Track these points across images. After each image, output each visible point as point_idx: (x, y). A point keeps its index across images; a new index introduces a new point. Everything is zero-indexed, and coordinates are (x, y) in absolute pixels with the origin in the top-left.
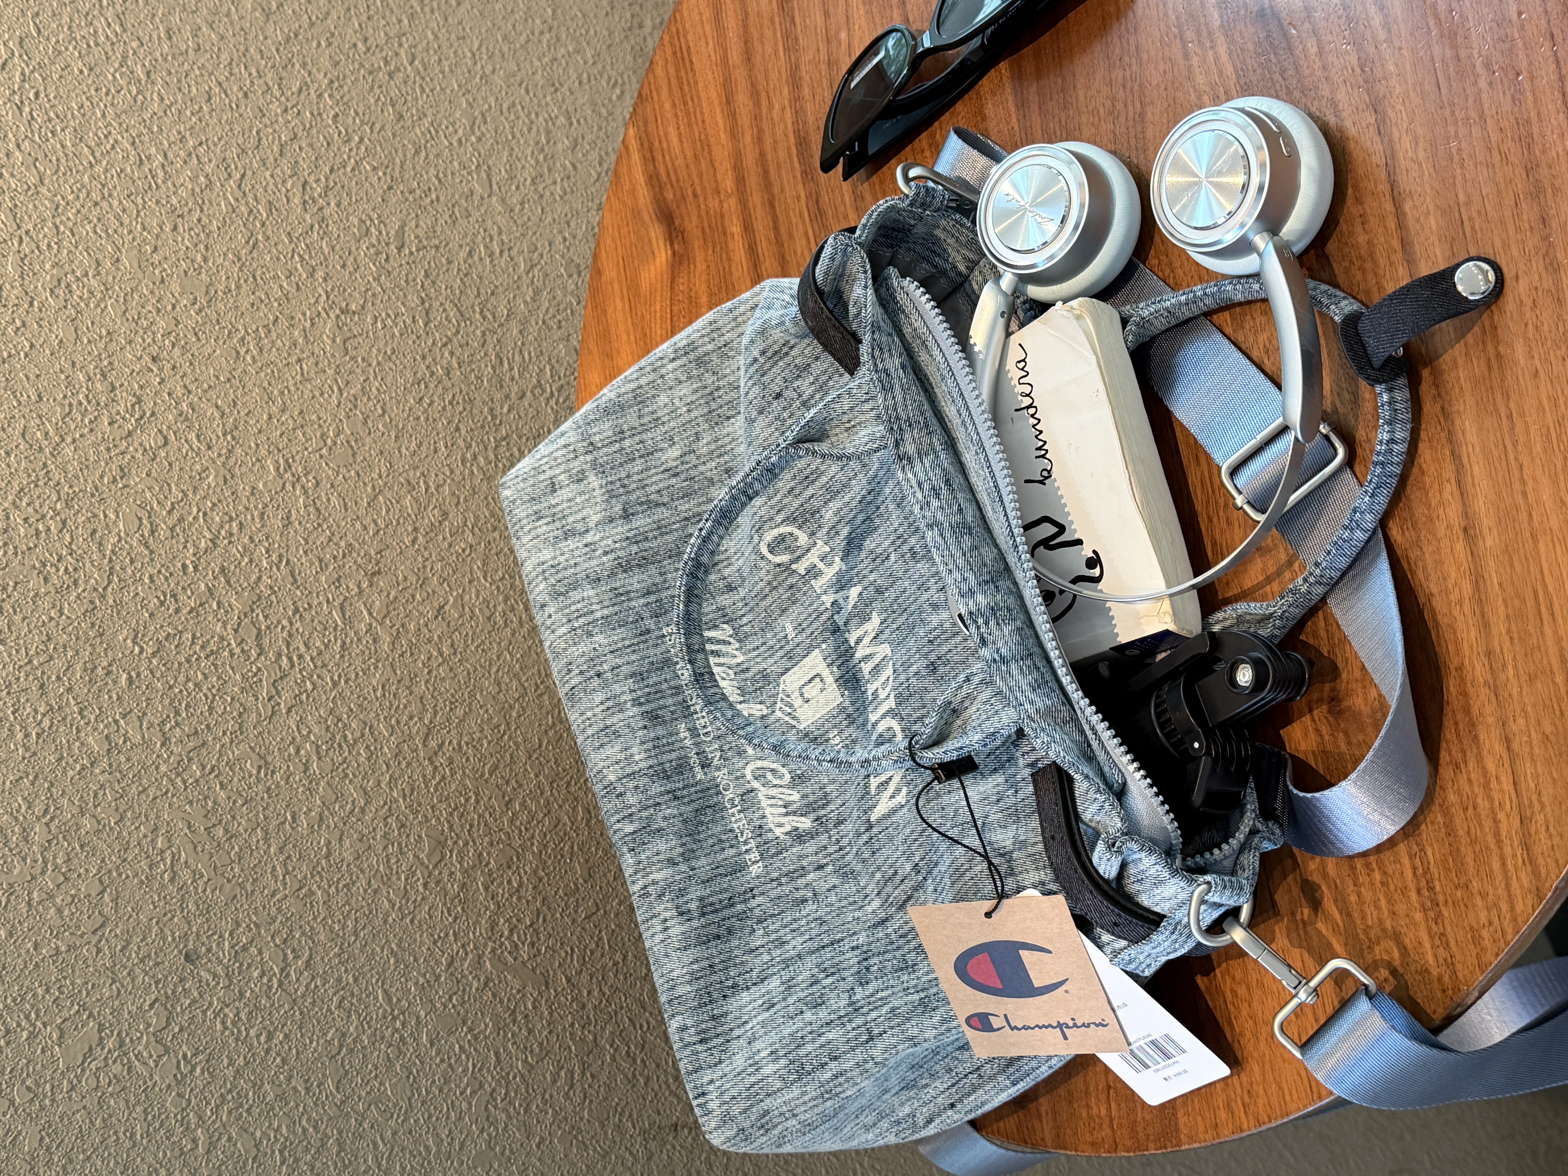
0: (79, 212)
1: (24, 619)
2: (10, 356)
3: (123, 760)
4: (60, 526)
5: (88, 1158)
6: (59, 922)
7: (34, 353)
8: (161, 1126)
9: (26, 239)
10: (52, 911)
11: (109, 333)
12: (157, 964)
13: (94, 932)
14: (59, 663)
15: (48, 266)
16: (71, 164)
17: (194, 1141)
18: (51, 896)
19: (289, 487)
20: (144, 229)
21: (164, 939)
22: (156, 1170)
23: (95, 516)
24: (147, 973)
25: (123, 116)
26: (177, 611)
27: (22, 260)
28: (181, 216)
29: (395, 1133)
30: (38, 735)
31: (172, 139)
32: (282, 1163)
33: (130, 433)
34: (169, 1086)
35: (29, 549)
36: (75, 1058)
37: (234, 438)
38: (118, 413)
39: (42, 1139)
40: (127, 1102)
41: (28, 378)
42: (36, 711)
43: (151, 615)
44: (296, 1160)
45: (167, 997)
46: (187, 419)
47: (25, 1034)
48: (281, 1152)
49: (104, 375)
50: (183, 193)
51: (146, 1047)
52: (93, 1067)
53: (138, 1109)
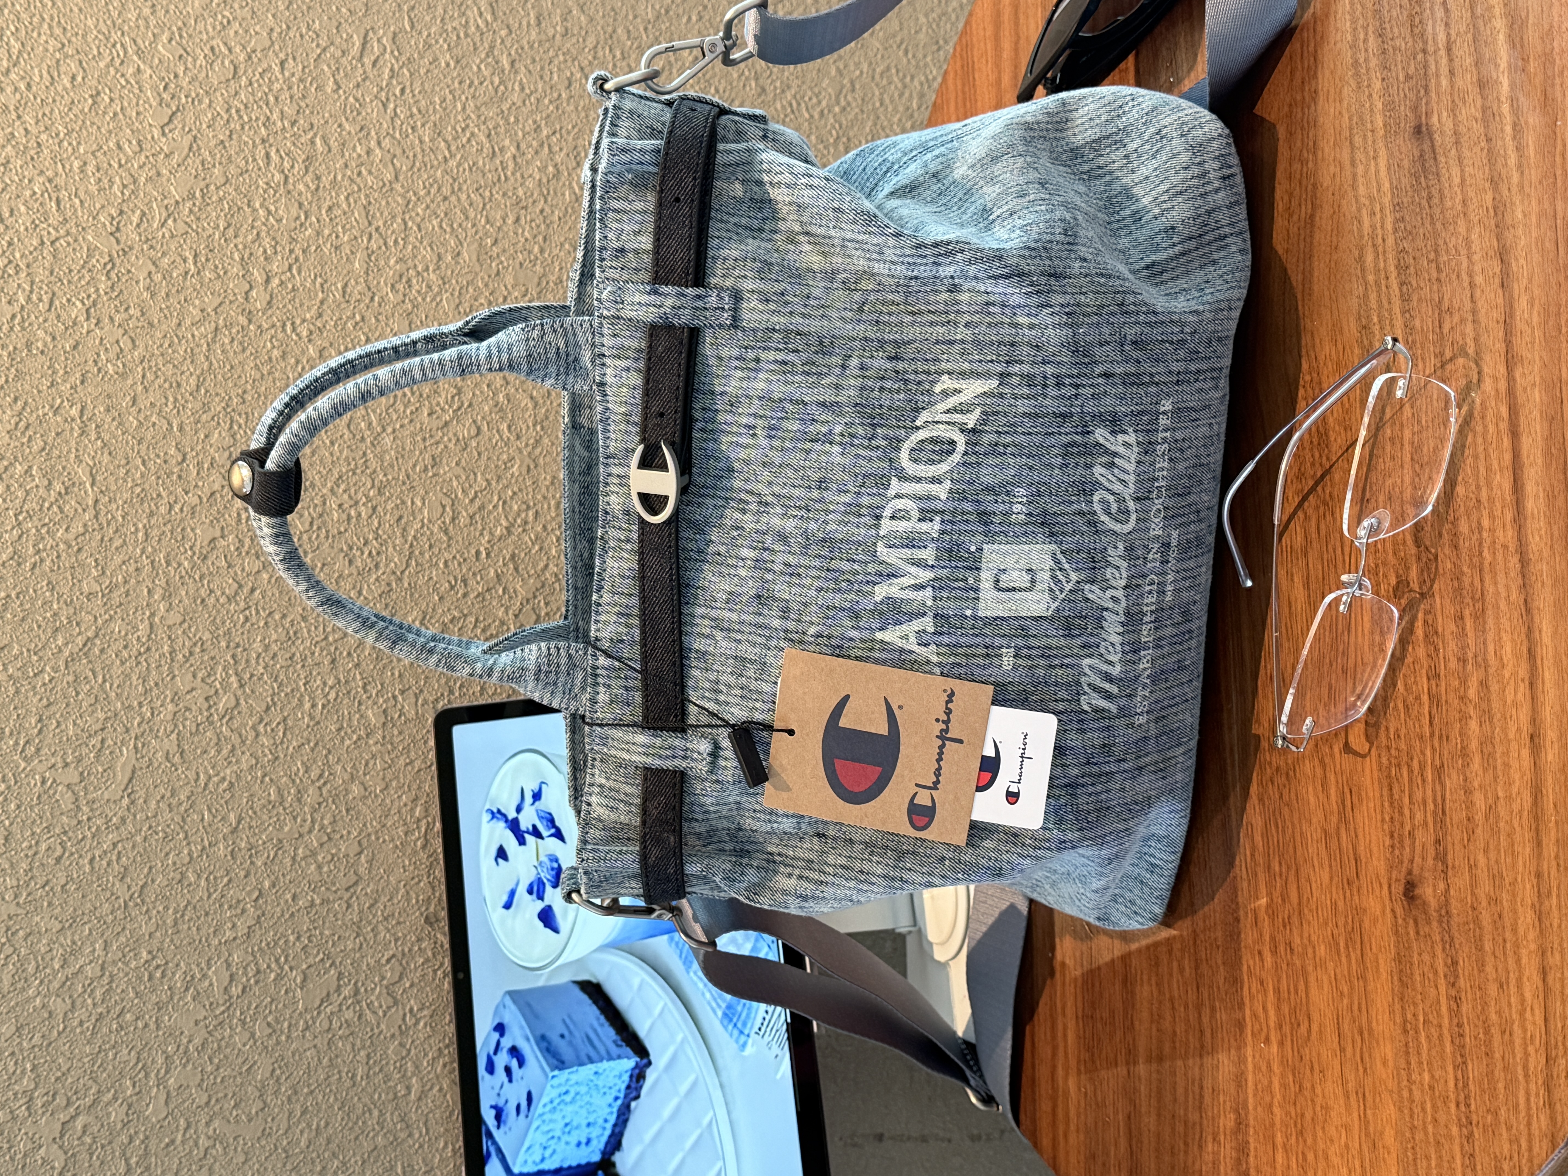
0: (428, 207)
3: (396, 732)
4: (370, 511)
5: (312, 1092)
6: (317, 878)
8: (381, 1070)
9: (375, 236)
10: (313, 867)
12: (399, 923)
13: (347, 889)
15: (392, 262)
16: (426, 159)
17: (408, 1088)
18: (314, 854)
20: (488, 222)
21: (408, 901)
22: (370, 1110)
23: (403, 502)
24: (388, 931)
25: (483, 109)
26: (465, 595)
27: (369, 256)
28: (525, 208)
30: (324, 706)
31: (527, 129)
33: (446, 424)
34: (393, 1036)
35: (340, 533)
36: (313, 1001)
37: (542, 428)
38: (438, 404)
39: (273, 1070)
40: (353, 1045)
42: (325, 684)
43: (441, 598)
45: (404, 954)
46: (501, 410)
47: (273, 976)
50: (530, 183)
51: (378, 998)
52: (328, 1010)
53: (362, 1053)
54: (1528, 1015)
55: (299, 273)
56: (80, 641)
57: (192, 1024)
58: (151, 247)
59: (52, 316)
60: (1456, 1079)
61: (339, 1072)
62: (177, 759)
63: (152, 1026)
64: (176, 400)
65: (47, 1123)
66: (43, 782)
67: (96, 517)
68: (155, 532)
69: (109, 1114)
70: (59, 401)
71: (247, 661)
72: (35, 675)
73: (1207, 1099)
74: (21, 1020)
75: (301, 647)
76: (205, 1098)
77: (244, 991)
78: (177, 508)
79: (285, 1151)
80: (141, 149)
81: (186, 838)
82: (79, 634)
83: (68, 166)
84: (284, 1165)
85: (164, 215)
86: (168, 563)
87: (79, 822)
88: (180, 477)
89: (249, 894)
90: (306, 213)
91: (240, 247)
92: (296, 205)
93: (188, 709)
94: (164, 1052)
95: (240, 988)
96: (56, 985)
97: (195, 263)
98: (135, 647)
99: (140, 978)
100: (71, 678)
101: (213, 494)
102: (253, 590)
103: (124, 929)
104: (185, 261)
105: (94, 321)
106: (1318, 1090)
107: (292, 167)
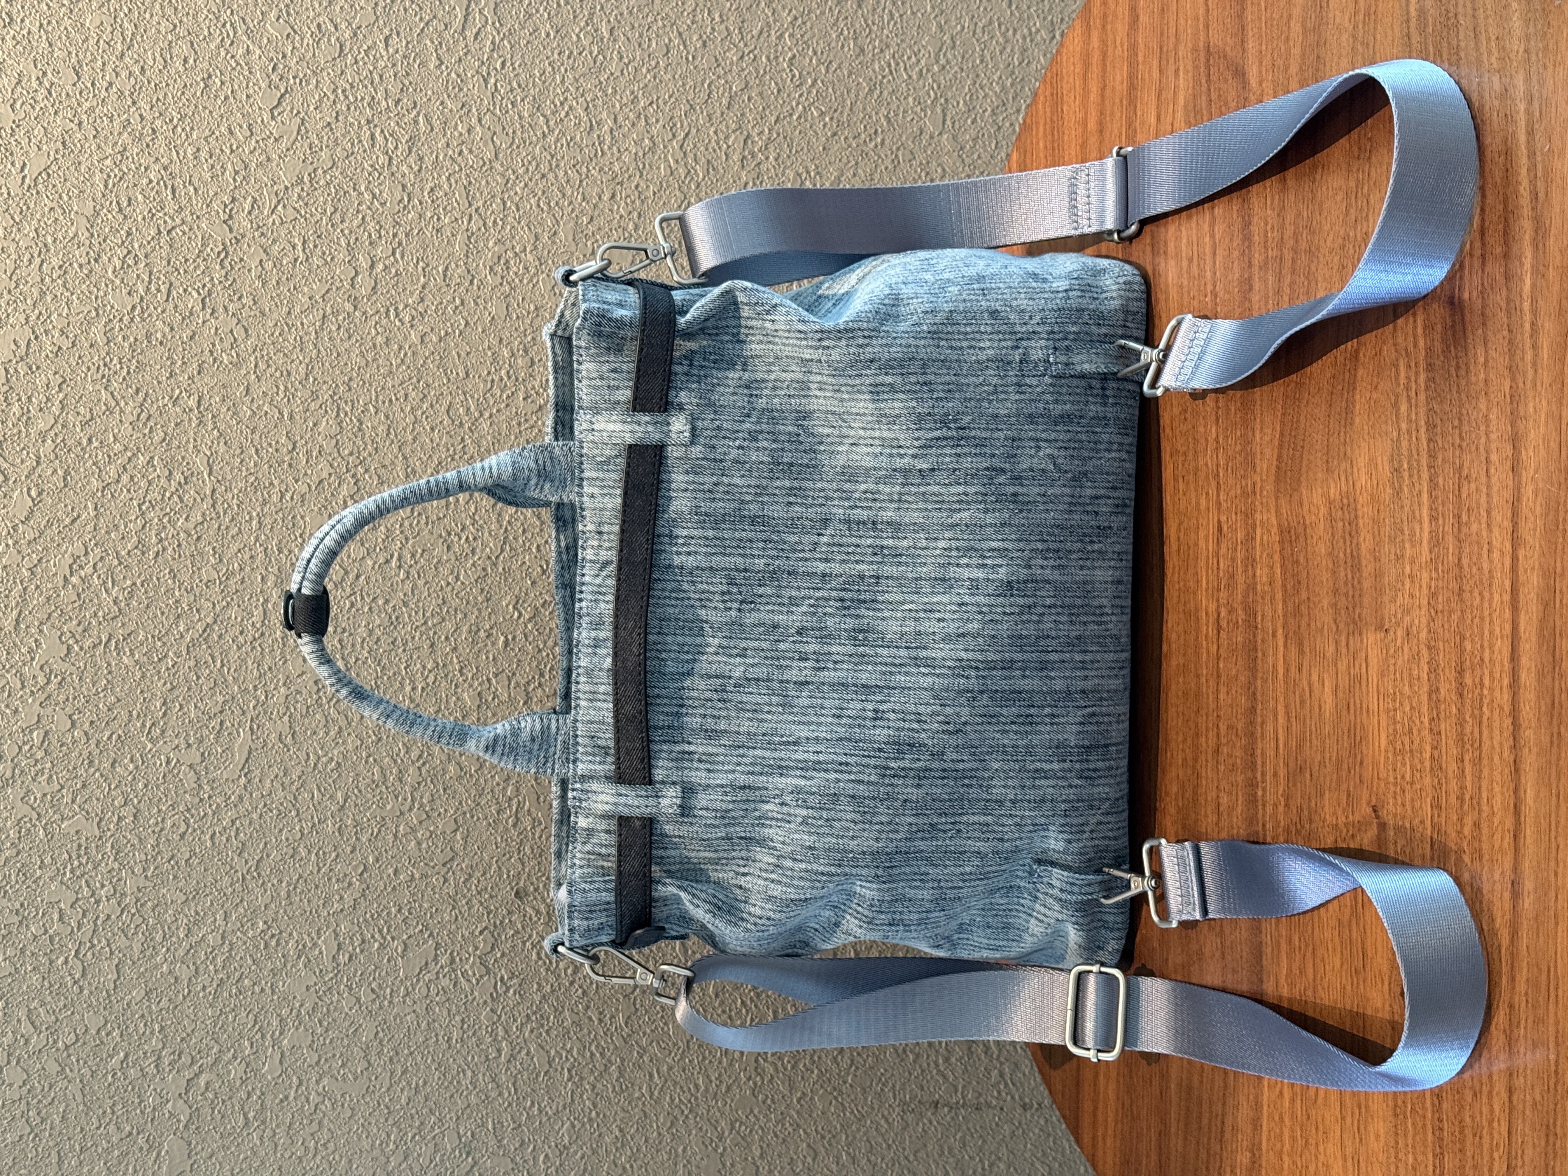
0: (526, 185)
1: (426, 583)
2: (446, 334)
3: (490, 715)
5: (411, 1053)
6: (417, 854)
7: (469, 330)
8: (474, 1034)
9: (475, 217)
10: (413, 843)
11: (536, 308)
12: (491, 897)
13: (444, 865)
14: (449, 625)
15: (491, 244)
16: (526, 135)
17: (499, 1051)
18: (414, 830)
20: (584, 199)
21: (500, 877)
22: (464, 1071)
24: (482, 904)
25: (581, 80)
27: (469, 238)
28: (621, 184)
29: (670, 1068)
30: (423, 689)
31: (625, 100)
32: (569, 1080)
34: (485, 1002)
35: (439, 519)
36: (413, 970)
38: (533, 388)
39: (377, 1033)
40: (449, 1011)
41: (459, 356)
42: (424, 667)
43: (533, 583)
44: (582, 1079)
45: (495, 926)
47: (376, 945)
48: (569, 1071)
49: (526, 351)
50: (626, 158)
51: (471, 967)
52: (426, 978)
53: (458, 1018)
54: (1495, 1125)
55: (402, 258)
56: (200, 627)
57: (304, 989)
58: (263, 234)
59: (171, 305)
60: (1435, 1166)
61: (436, 1035)
62: (289, 740)
63: (268, 991)
64: (286, 387)
65: (173, 1080)
66: (168, 763)
67: (213, 506)
68: (268, 521)
69: (229, 1072)
70: (177, 392)
71: (353, 645)
72: (160, 660)
73: (1228, 1136)
75: (402, 632)
76: (316, 1059)
77: (350, 959)
78: (288, 496)
79: (387, 1108)
80: (252, 134)
81: (298, 815)
82: (200, 620)
83: (182, 153)
84: (387, 1120)
85: (274, 201)
86: (280, 551)
87: (201, 800)
88: (290, 465)
89: (355, 868)
90: (409, 195)
91: (346, 232)
92: (400, 188)
93: (298, 692)
94: (278, 1015)
95: (347, 956)
96: (181, 952)
97: (304, 250)
98: (251, 633)
99: (257, 947)
100: (192, 663)
101: (321, 482)
102: (358, 577)
103: (241, 901)
104: (294, 248)
105: (210, 311)
106: (1321, 1149)
107: (396, 148)
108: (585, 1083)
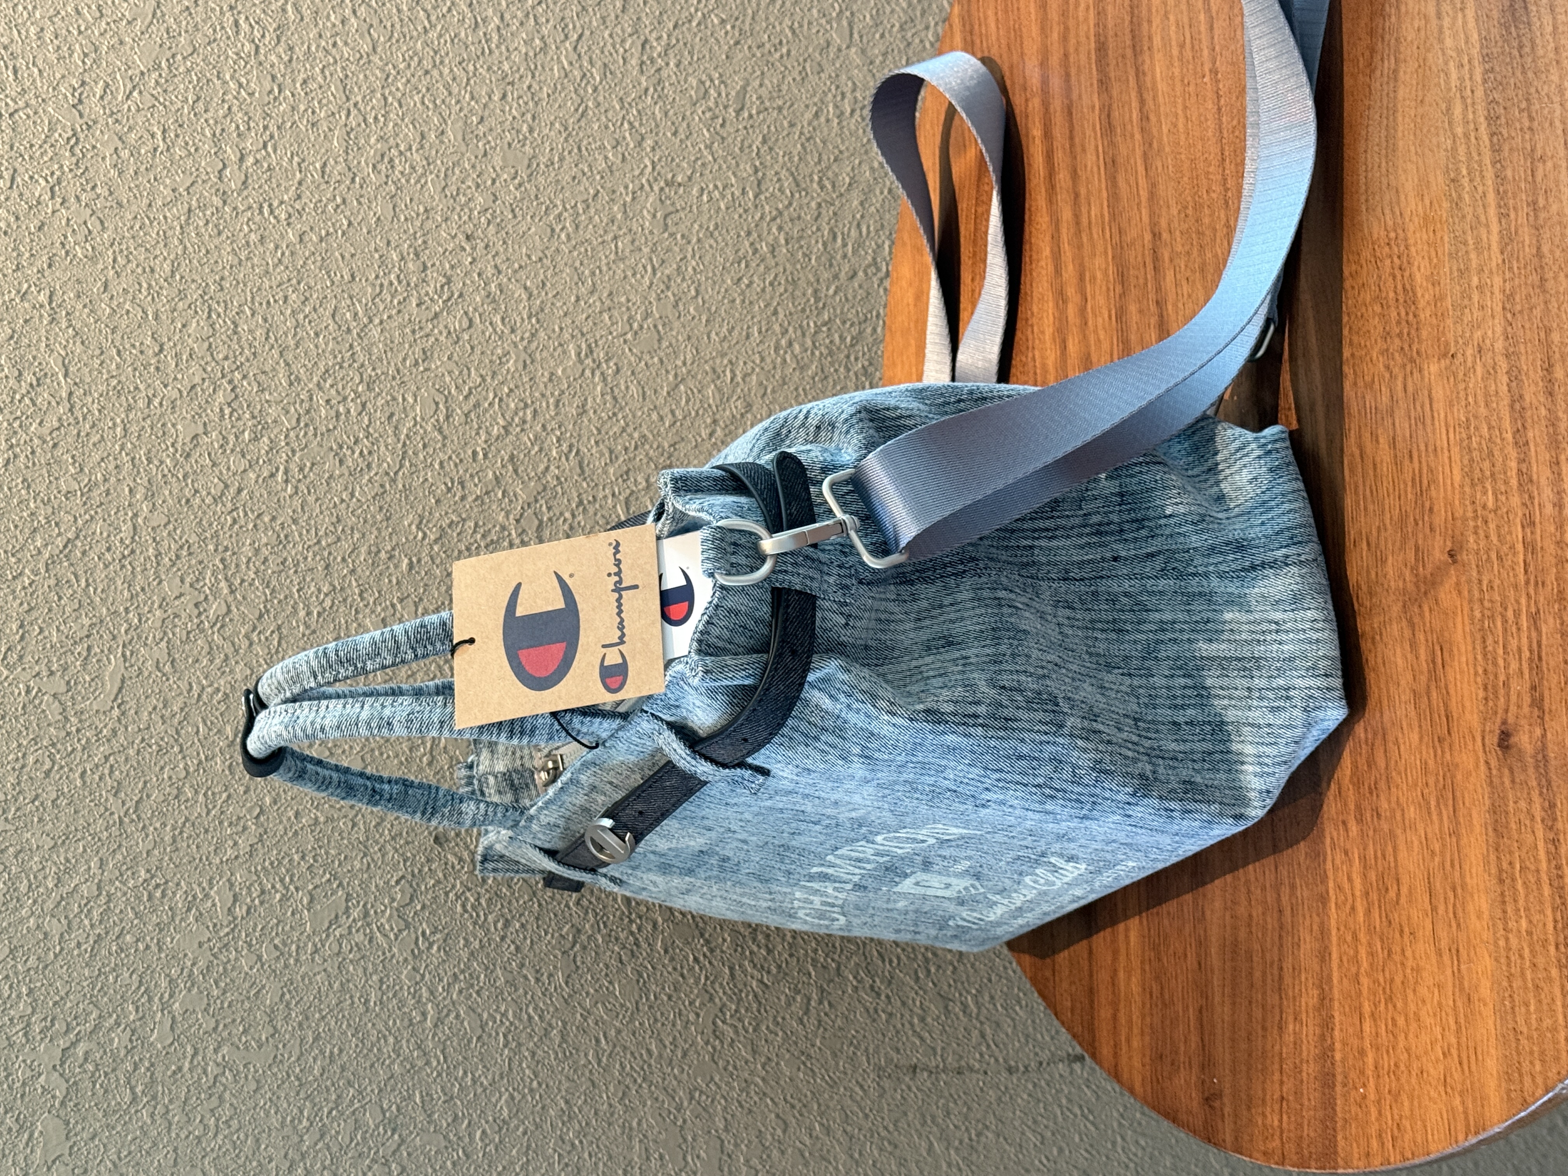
0: (408, 81)
1: (317, 500)
2: (328, 234)
4: (360, 408)
5: (323, 1018)
7: (352, 230)
8: (395, 995)
9: (354, 112)
11: (426, 210)
12: (407, 843)
14: (346, 545)
15: (373, 140)
16: (405, 30)
17: (424, 1014)
19: (588, 373)
20: (472, 98)
22: (385, 1037)
23: (394, 399)
24: (396, 850)
26: (463, 498)
27: (348, 134)
28: (512, 83)
29: (619, 1032)
30: (319, 614)
32: (505, 1046)
33: (436, 315)
34: (406, 960)
35: (329, 430)
36: (322, 923)
37: (538, 321)
38: (427, 294)
39: (283, 995)
40: (365, 970)
41: (343, 257)
42: (319, 591)
43: (438, 501)
44: (519, 1045)
45: (413, 875)
46: (494, 301)
47: (278, 896)
48: (505, 1036)
49: (417, 255)
50: (516, 57)
51: (388, 921)
52: (337, 933)
53: (375, 978)
55: (275, 151)
56: (60, 542)
57: (196, 946)
58: (117, 121)
59: (15, 194)
61: (351, 997)
62: (168, 668)
63: (155, 949)
64: (150, 286)
65: (46, 1049)
66: (28, 692)
67: (71, 410)
68: (134, 428)
69: (111, 1041)
70: (25, 286)
71: (237, 566)
72: (14, 578)
73: (1288, 980)
74: (15, 942)
75: (292, 552)
76: (213, 1025)
77: (248, 912)
78: (156, 402)
79: (298, 1079)
80: (102, 15)
81: (181, 751)
82: (59, 534)
83: (23, 32)
84: (298, 1094)
85: (129, 86)
86: (149, 461)
87: (68, 734)
88: (157, 369)
89: (250, 811)
90: (279, 86)
91: (211, 122)
92: (269, 78)
93: (176, 616)
94: (167, 975)
95: (245, 908)
96: (50, 904)
97: (164, 139)
98: (119, 550)
99: (139, 898)
100: (52, 582)
101: (193, 387)
102: (240, 491)
103: (120, 846)
104: (153, 136)
105: (59, 200)
106: (1409, 953)
107: (263, 36)
108: (523, 1049)
